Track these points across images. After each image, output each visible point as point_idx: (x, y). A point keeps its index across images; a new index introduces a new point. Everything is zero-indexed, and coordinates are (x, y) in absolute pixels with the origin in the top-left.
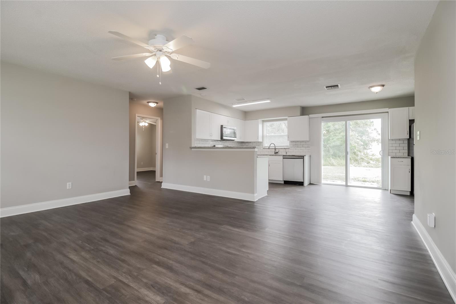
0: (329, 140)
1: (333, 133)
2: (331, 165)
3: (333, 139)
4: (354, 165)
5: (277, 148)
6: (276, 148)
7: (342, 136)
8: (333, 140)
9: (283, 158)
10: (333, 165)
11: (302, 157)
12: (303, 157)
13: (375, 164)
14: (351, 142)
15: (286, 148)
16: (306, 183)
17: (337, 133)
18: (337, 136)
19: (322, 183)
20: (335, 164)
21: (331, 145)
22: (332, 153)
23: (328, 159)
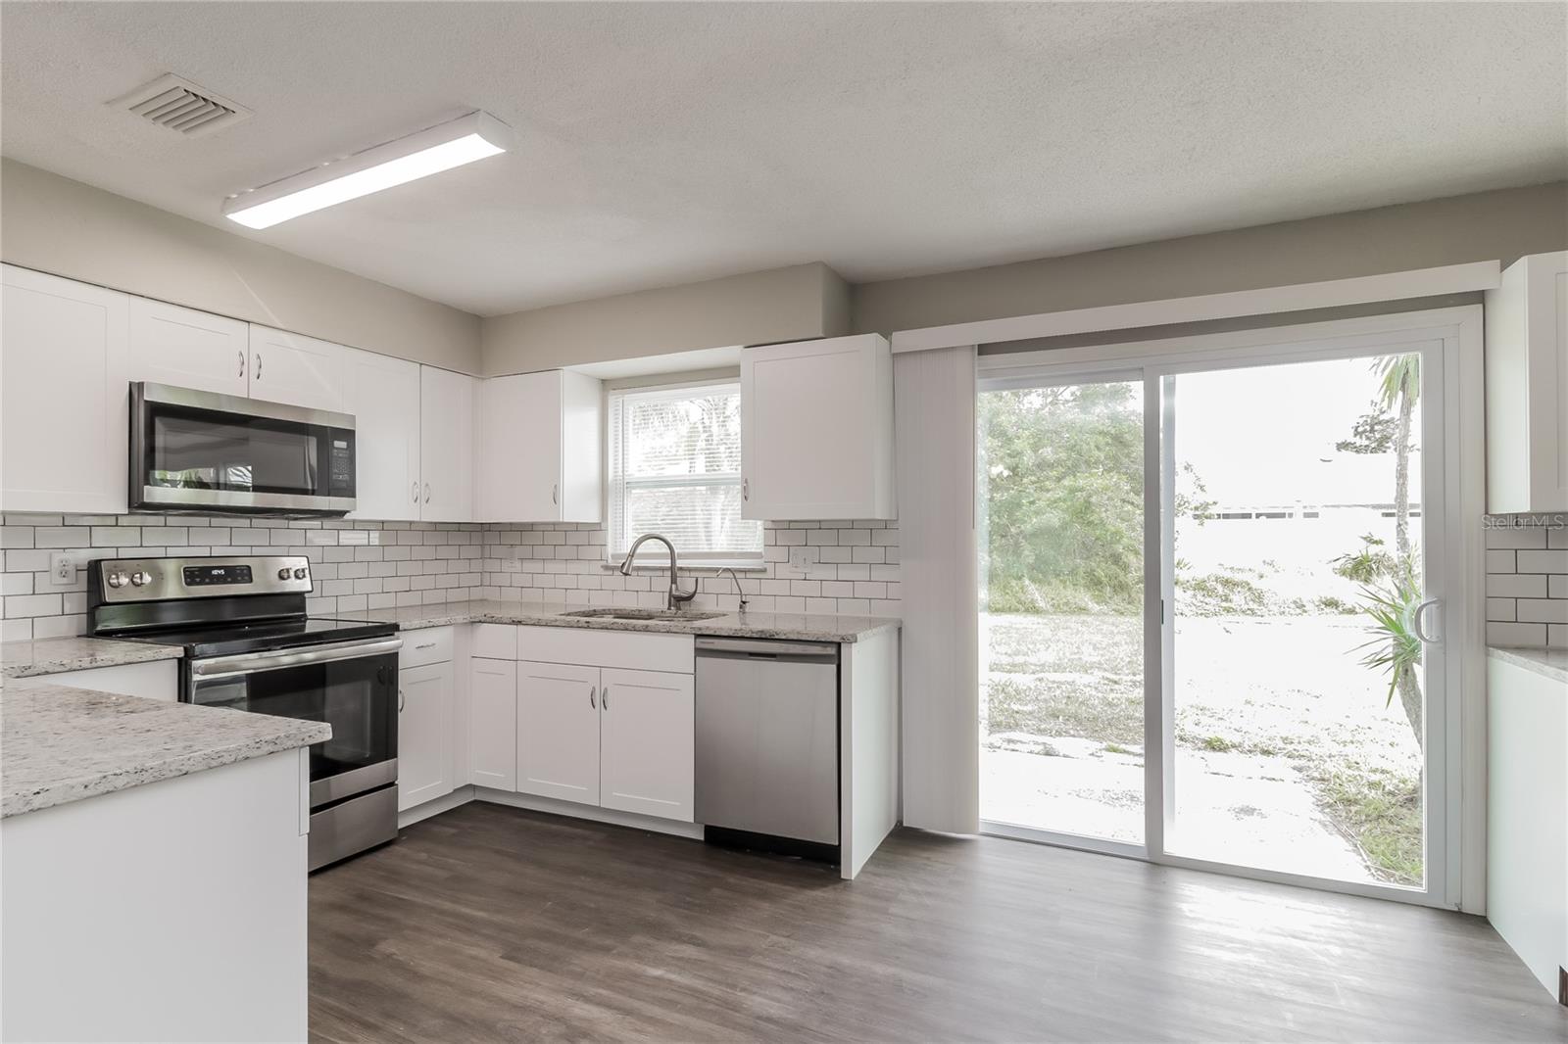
0: (1019, 505)
1: (1033, 478)
2: (1027, 611)
3: (1032, 503)
4: (1114, 607)
5: (689, 570)
6: (680, 563)
7: (1066, 492)
8: (1033, 508)
9: (700, 652)
10: (1033, 610)
11: (830, 652)
12: (832, 651)
13: (1194, 600)
14: (1104, 515)
15: (745, 571)
16: (860, 844)
17: (1048, 478)
18: (1048, 491)
19: (982, 830)
20: (1041, 604)
21: (1028, 528)
22: (1031, 560)
23: (1013, 583)
